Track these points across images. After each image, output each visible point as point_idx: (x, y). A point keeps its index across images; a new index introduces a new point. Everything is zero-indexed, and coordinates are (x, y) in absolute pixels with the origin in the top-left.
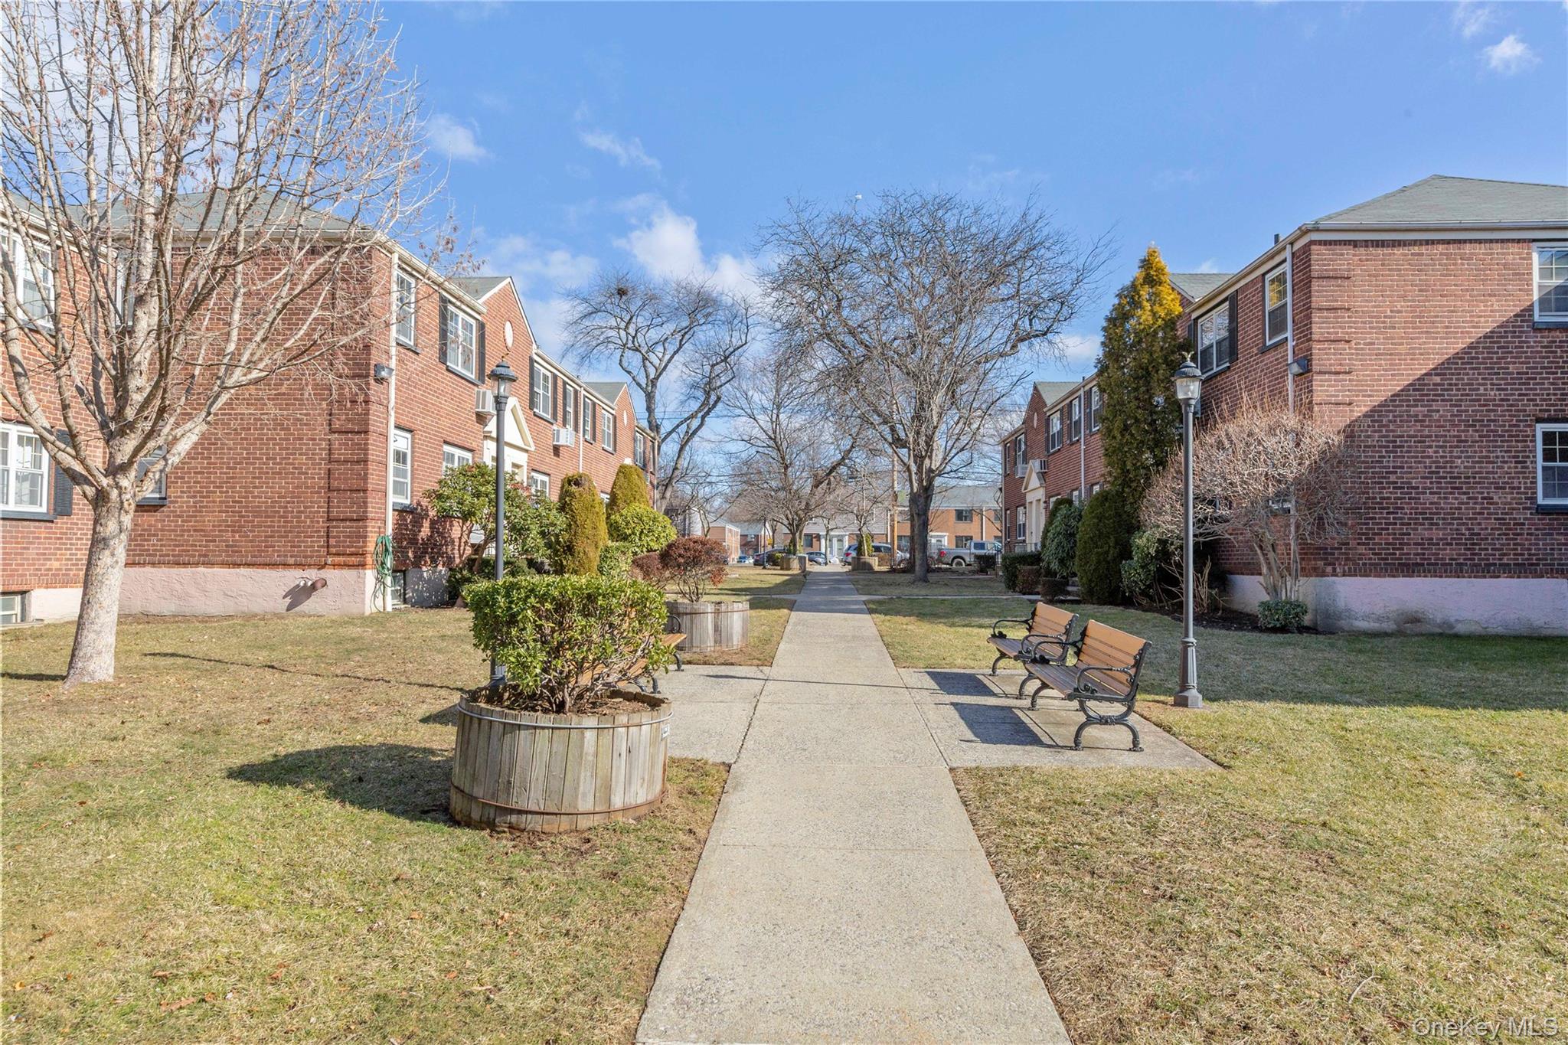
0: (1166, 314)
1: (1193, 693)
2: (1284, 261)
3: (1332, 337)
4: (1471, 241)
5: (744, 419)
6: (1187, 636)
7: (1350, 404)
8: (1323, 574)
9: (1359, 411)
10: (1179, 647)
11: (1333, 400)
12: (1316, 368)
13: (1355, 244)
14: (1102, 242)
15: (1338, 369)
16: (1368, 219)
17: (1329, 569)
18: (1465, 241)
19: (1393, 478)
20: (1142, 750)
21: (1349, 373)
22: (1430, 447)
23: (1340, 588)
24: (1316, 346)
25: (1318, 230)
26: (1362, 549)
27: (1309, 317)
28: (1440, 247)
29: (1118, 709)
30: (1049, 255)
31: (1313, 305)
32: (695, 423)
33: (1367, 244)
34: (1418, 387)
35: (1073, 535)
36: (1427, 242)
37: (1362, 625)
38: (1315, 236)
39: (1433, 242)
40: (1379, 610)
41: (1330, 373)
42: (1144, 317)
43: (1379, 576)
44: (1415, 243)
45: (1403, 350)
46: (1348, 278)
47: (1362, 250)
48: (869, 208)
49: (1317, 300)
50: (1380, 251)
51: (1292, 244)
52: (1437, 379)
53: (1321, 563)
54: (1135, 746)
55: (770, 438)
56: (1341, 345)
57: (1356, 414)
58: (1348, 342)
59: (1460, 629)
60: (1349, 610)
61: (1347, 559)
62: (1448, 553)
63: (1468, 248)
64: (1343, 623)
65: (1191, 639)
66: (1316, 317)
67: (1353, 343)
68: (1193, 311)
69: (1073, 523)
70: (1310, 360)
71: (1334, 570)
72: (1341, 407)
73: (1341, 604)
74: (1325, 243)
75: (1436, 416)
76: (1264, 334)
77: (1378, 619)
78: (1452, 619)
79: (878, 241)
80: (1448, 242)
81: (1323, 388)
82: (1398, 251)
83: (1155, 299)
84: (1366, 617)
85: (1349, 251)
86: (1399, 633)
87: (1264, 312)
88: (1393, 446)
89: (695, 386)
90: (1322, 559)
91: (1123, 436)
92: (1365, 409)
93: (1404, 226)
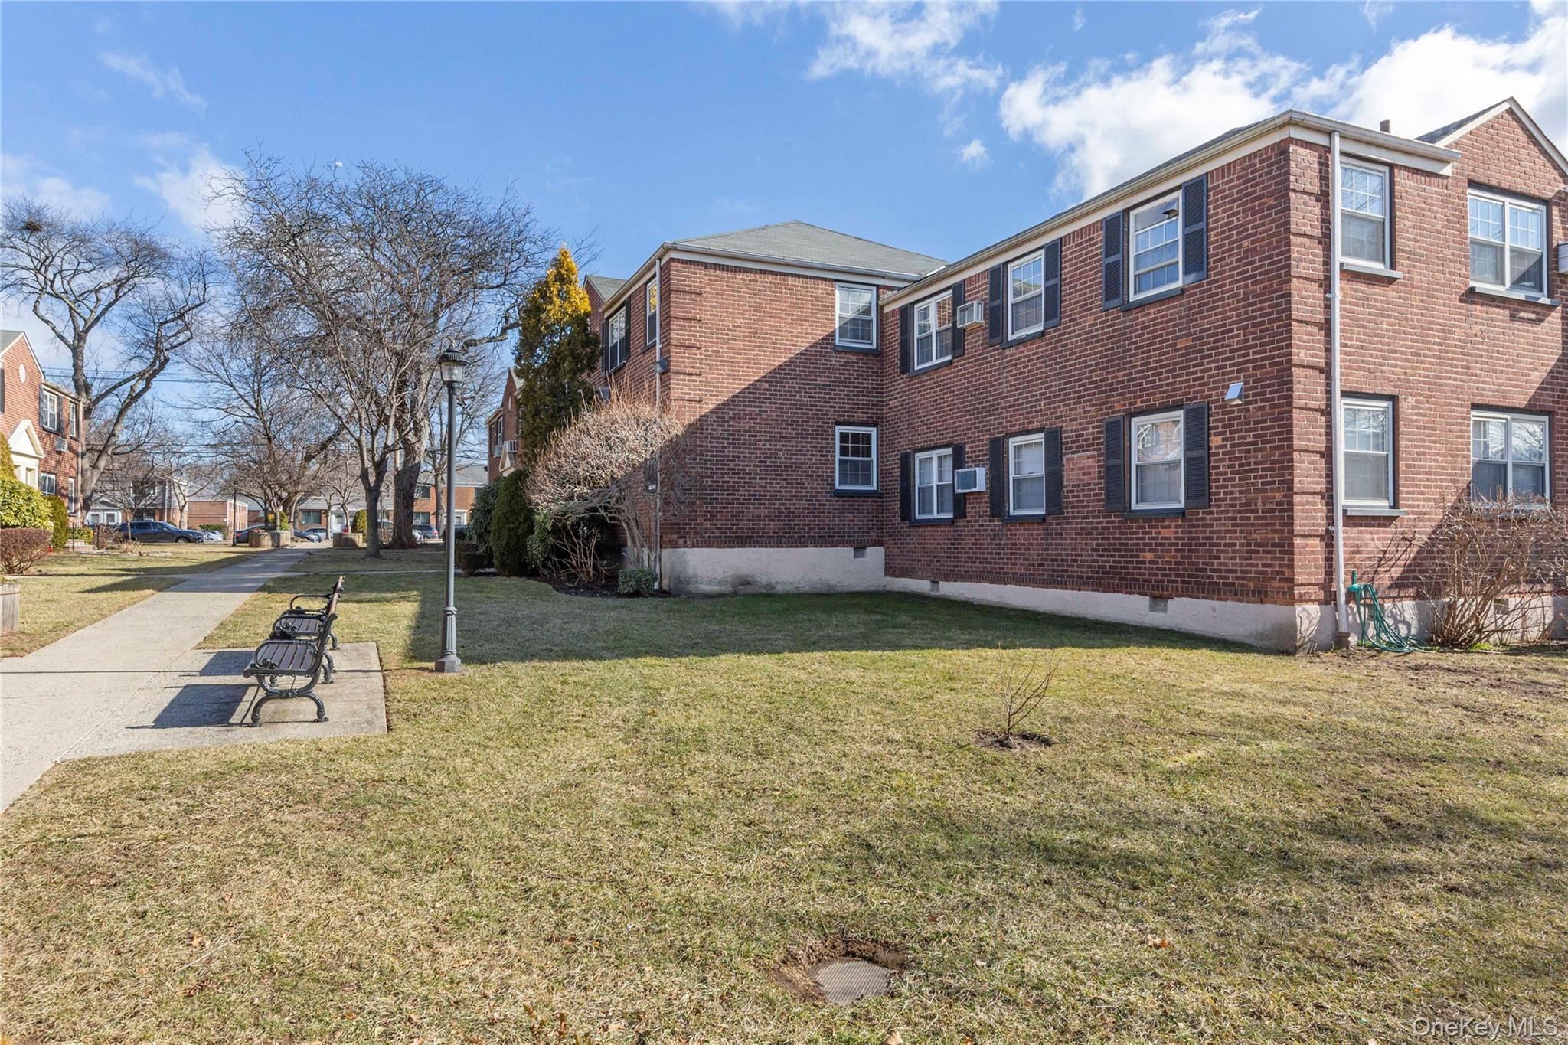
0: (573, 311)
1: (453, 658)
2: (654, 276)
3: (687, 343)
4: (792, 275)
5: (218, 385)
6: (447, 605)
7: (700, 401)
8: (676, 546)
9: (706, 409)
10: (442, 615)
11: (687, 397)
12: (673, 368)
13: (706, 266)
14: (585, 244)
15: (691, 370)
16: (716, 246)
17: (681, 541)
18: (788, 275)
19: (732, 465)
20: (326, 720)
21: (700, 375)
22: (760, 440)
23: (689, 557)
24: (674, 350)
25: (676, 250)
26: (707, 525)
27: (669, 324)
28: (770, 277)
29: (302, 681)
30: (535, 249)
31: (672, 314)
32: (141, 385)
33: (715, 266)
34: (752, 390)
35: (489, 511)
36: (761, 272)
37: (706, 588)
38: (674, 255)
39: (765, 272)
40: (719, 575)
41: (685, 374)
42: (552, 312)
43: (720, 547)
44: (751, 271)
45: (741, 358)
46: (700, 294)
47: (711, 272)
48: (348, 177)
49: (675, 310)
50: (725, 274)
51: (660, 259)
52: (766, 385)
53: (675, 536)
54: (321, 716)
55: (252, 408)
56: (694, 351)
57: (705, 411)
58: (700, 348)
59: (780, 589)
60: (696, 576)
61: (696, 533)
62: (771, 528)
63: (790, 281)
64: (691, 587)
65: (452, 608)
66: (674, 324)
67: (703, 349)
68: (604, 312)
69: (491, 500)
70: (669, 362)
71: (685, 542)
72: (693, 404)
73: (690, 571)
74: (682, 261)
75: (764, 415)
76: (645, 336)
77: (719, 583)
78: (773, 581)
79: (359, 212)
80: (776, 274)
81: (679, 387)
82: (739, 276)
83: (565, 297)
84: (709, 582)
85: (701, 272)
86: (735, 594)
87: (645, 315)
88: (732, 439)
89: (142, 345)
90: (676, 533)
91: (534, 420)
92: (712, 407)
93: (742, 256)
